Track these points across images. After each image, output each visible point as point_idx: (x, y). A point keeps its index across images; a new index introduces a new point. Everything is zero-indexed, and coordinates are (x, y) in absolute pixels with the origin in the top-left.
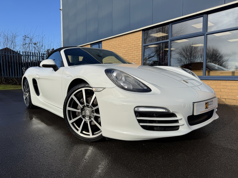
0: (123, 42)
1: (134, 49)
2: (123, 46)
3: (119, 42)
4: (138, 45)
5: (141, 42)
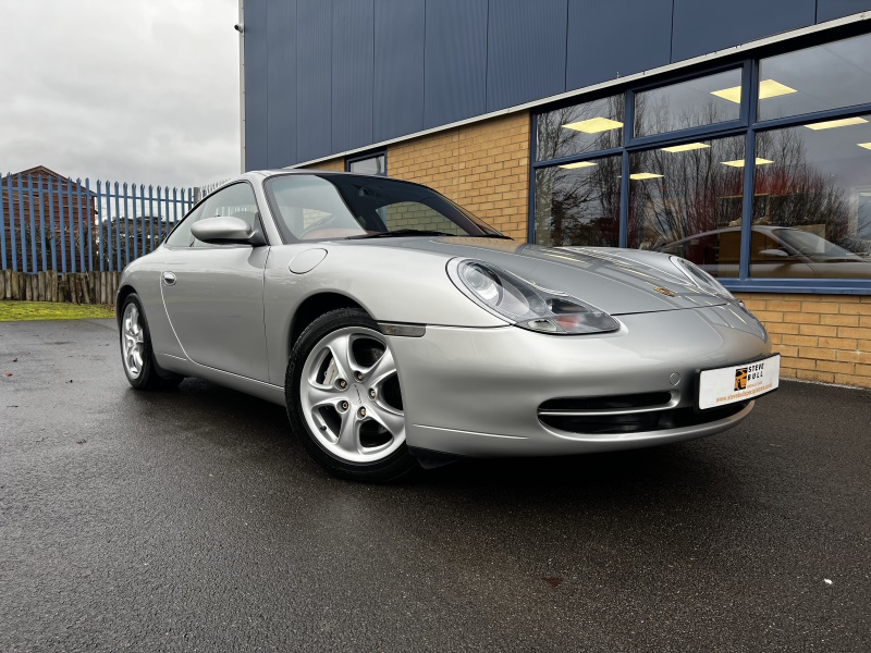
0: (462, 151)
1: (500, 179)
3: (449, 154)
4: (514, 164)
5: (526, 153)
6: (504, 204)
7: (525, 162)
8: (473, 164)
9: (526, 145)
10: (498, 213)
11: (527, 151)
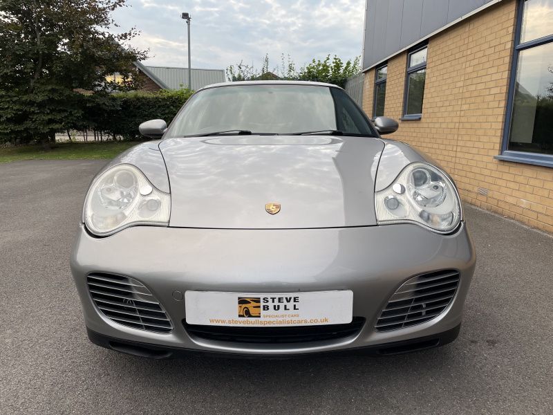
0: (471, 39)
1: (492, 62)
2: (469, 52)
3: (462, 42)
4: (501, 47)
5: (510, 37)
6: (492, 84)
7: (509, 45)
8: (475, 50)
9: (511, 30)
10: (487, 92)
11: (511, 35)
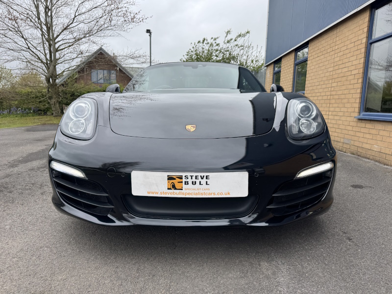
1: (352, 53)
3: (332, 41)
4: (359, 42)
5: (365, 35)
7: (364, 41)
8: (341, 46)
9: (366, 30)
11: (366, 33)
